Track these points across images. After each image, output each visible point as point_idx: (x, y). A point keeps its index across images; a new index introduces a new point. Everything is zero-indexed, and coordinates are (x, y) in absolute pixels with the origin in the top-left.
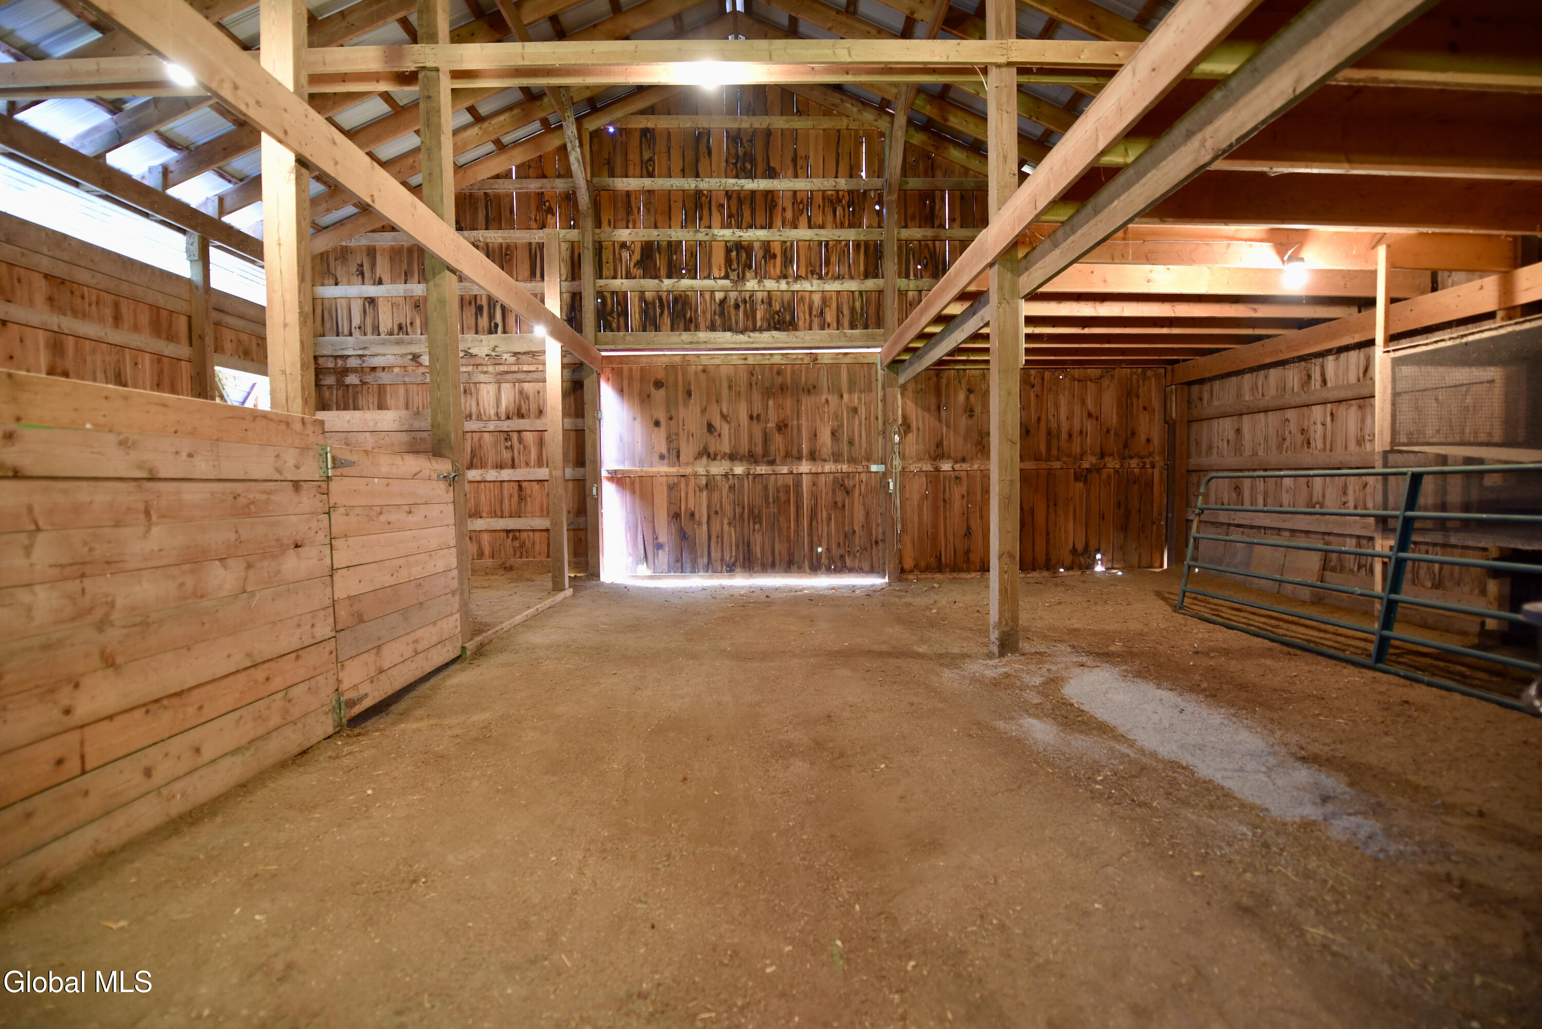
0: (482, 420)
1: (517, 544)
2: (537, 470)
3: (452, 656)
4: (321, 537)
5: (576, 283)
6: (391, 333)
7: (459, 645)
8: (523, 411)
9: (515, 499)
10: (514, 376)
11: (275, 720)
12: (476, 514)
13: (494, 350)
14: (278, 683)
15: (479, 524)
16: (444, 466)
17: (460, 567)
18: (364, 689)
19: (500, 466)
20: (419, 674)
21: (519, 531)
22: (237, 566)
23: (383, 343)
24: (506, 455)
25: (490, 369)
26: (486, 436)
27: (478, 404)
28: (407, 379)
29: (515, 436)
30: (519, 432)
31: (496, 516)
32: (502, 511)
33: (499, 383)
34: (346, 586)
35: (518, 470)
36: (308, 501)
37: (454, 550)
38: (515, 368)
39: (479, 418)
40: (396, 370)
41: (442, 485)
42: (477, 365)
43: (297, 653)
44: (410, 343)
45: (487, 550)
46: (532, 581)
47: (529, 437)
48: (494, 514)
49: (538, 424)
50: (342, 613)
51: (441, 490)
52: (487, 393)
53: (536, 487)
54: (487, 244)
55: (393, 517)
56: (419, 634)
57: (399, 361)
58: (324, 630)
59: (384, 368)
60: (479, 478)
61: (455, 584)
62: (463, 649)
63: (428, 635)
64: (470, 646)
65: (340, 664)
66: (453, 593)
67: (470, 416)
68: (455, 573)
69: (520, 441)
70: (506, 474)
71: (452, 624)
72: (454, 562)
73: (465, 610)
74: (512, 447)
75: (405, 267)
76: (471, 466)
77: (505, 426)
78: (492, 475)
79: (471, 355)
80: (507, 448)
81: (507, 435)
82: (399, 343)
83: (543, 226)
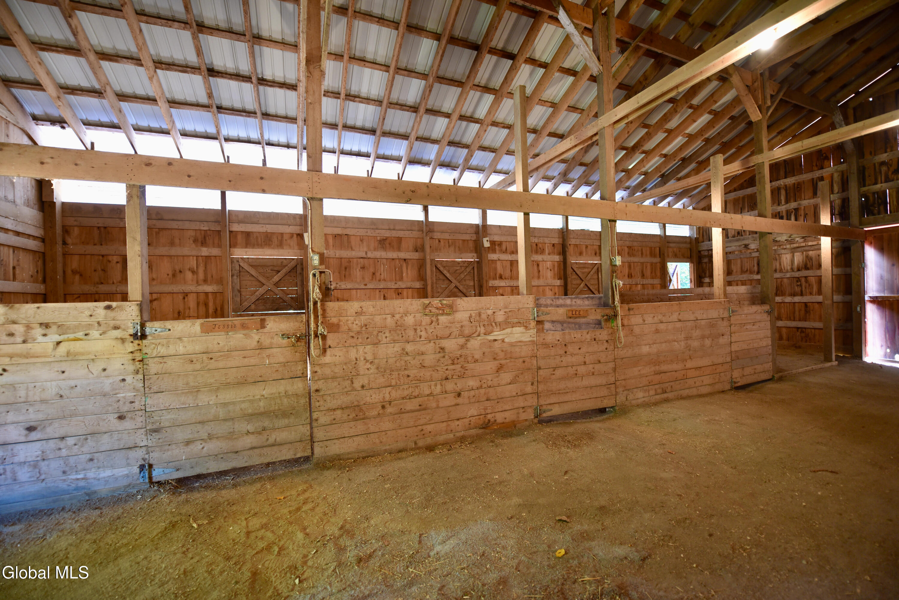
0: (783, 272)
1: (803, 335)
2: (817, 296)
3: (768, 378)
4: (728, 333)
5: (845, 194)
6: (734, 237)
7: (771, 374)
8: (809, 266)
9: (803, 312)
10: (803, 248)
11: (717, 380)
12: (779, 318)
13: (790, 237)
14: (718, 371)
15: (780, 324)
16: (767, 307)
17: (772, 345)
18: (738, 379)
19: (794, 295)
20: (756, 380)
21: (805, 328)
22: (710, 339)
23: (730, 242)
24: (798, 289)
25: (788, 246)
26: (785, 280)
27: (780, 265)
28: (742, 256)
29: (803, 280)
30: (806, 277)
31: (790, 320)
32: (794, 318)
33: (793, 253)
34: (735, 347)
35: (805, 297)
36: (726, 323)
37: (770, 339)
38: (804, 244)
39: (781, 271)
40: (736, 253)
41: (766, 315)
42: (780, 246)
43: (722, 364)
44: (743, 240)
45: (785, 336)
46: (813, 355)
47: (813, 280)
48: (789, 319)
49: (818, 273)
50: (733, 355)
51: (766, 317)
52: (786, 258)
53: (817, 306)
54: (786, 186)
55: (748, 327)
56: (756, 367)
57: (738, 248)
58: (729, 359)
59: (730, 253)
60: (780, 301)
61: (770, 351)
62: (773, 376)
63: (759, 368)
64: (777, 376)
65: (732, 370)
66: (770, 355)
67: (776, 271)
68: (770, 347)
69: (806, 281)
70: (797, 299)
71: (769, 366)
72: (770, 343)
73: (774, 361)
74: (801, 285)
75: (741, 206)
76: (776, 295)
77: (797, 274)
78: (788, 299)
79: (776, 241)
80: (798, 285)
81: (798, 279)
82: (738, 240)
83: (822, 168)
